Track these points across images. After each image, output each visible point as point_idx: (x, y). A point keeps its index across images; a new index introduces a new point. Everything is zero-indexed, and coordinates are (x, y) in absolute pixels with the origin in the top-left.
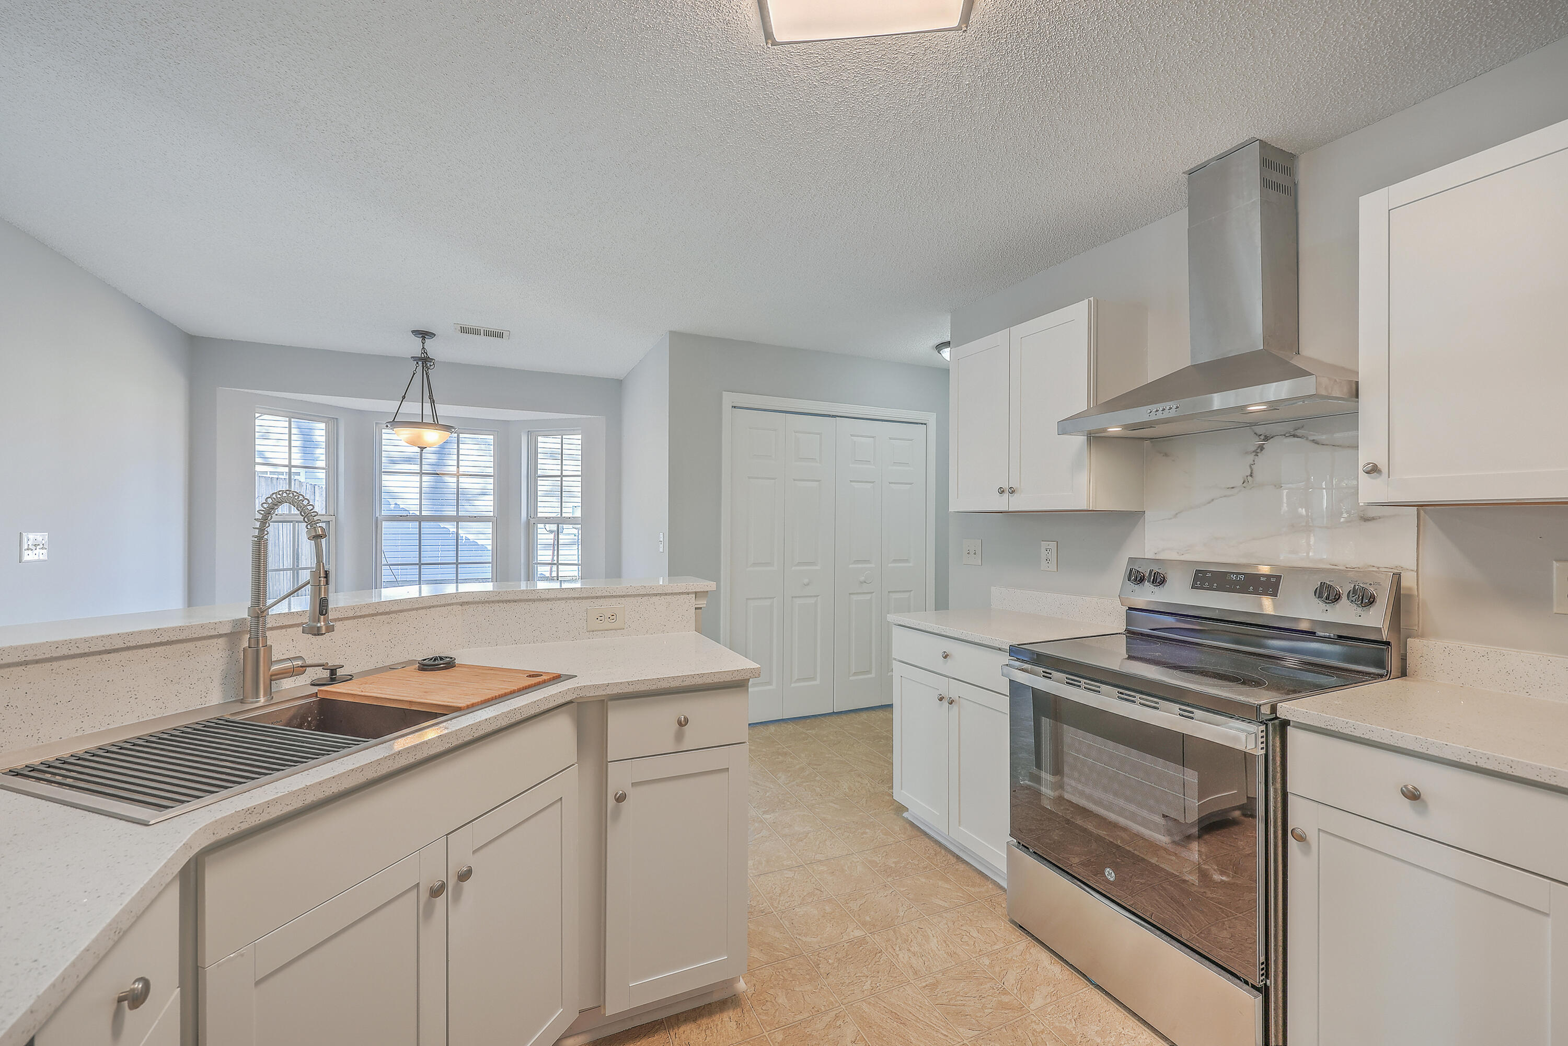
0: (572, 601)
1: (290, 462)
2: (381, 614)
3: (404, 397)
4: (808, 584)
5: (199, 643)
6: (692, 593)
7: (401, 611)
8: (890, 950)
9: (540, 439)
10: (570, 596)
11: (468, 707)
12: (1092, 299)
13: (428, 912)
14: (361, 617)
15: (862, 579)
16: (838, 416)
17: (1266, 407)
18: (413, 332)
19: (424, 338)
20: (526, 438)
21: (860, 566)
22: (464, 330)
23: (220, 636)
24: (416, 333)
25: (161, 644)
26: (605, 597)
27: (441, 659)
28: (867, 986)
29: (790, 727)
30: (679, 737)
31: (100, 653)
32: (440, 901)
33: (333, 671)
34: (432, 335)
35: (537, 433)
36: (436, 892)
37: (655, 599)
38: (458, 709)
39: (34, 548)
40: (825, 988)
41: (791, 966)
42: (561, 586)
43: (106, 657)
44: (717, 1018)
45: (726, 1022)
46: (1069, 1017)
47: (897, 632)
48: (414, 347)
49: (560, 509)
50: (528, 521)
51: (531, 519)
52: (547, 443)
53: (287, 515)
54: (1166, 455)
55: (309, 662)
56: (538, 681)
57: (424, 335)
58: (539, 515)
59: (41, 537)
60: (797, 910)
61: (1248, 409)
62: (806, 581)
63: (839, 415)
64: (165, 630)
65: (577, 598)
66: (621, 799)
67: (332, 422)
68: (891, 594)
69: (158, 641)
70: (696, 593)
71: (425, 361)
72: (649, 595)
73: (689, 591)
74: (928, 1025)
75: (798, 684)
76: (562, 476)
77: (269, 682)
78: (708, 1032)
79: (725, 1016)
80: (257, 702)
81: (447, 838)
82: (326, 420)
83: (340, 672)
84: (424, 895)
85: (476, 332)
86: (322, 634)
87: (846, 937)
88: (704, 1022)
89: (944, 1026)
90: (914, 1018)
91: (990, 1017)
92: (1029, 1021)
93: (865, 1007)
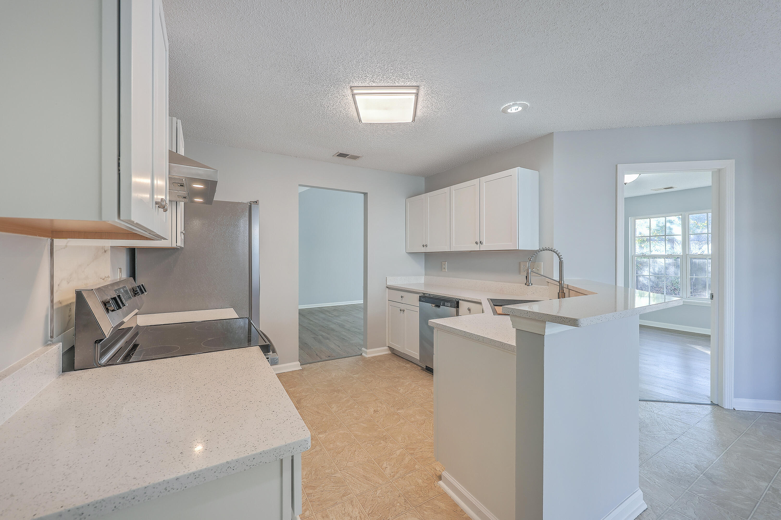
89: (347, 477)
90: (359, 479)
91: (324, 482)
92: (306, 482)
93: (381, 482)
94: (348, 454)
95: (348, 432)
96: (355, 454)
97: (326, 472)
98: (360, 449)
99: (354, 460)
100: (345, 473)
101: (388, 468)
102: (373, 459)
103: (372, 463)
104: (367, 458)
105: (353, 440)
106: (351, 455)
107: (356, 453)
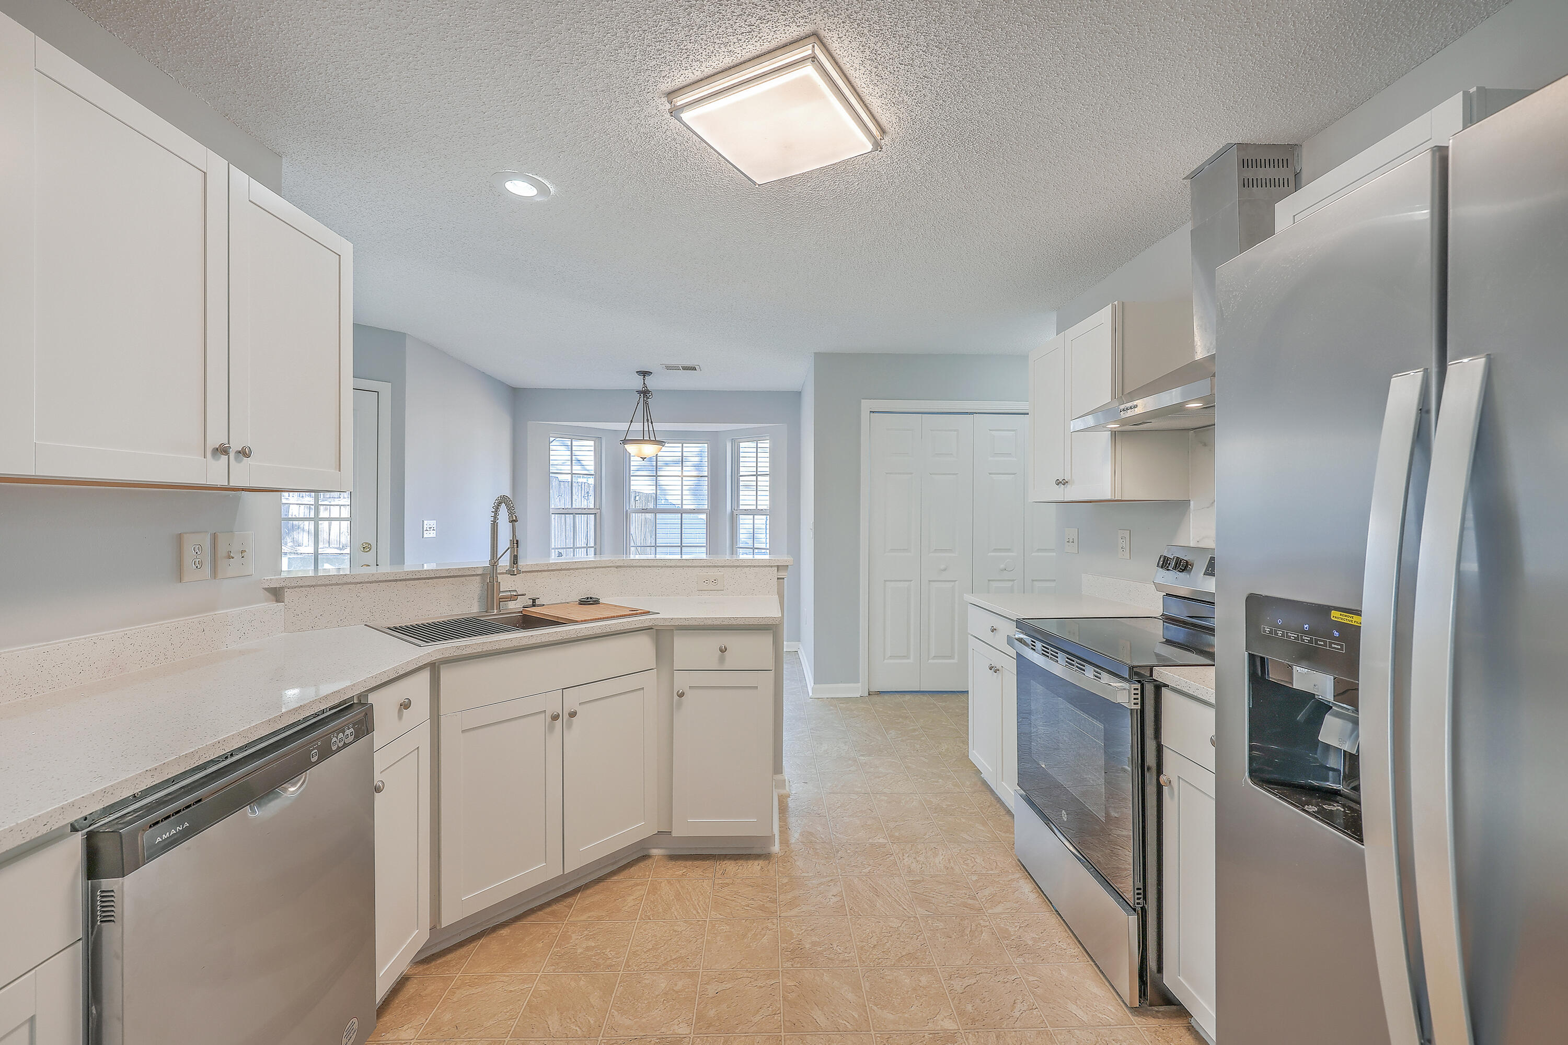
0: (687, 569)
1: (572, 472)
2: (564, 570)
3: (632, 421)
4: (945, 570)
5: (467, 578)
6: (775, 566)
7: (577, 569)
8: (900, 855)
9: (742, 445)
10: (685, 565)
11: (582, 621)
12: (1116, 303)
13: (551, 729)
14: (552, 570)
15: (1002, 566)
16: (976, 413)
17: (1202, 404)
18: (637, 372)
19: (644, 376)
20: (731, 445)
21: (998, 554)
22: (669, 368)
23: (478, 575)
24: (639, 373)
25: (451, 577)
26: (710, 566)
27: (591, 598)
28: (867, 870)
29: (925, 698)
30: (722, 660)
31: (425, 579)
32: (558, 723)
33: (534, 601)
34: (649, 373)
35: (739, 440)
36: (555, 718)
37: (746, 570)
38: (577, 622)
39: (429, 529)
40: (834, 864)
41: (818, 848)
42: (681, 557)
43: (427, 581)
44: (750, 862)
45: (755, 867)
46: (1016, 924)
47: (972, 611)
48: (637, 383)
49: (755, 501)
50: (732, 512)
51: (735, 511)
52: (746, 447)
53: (570, 509)
54: (1205, 445)
55: (519, 593)
56: (635, 613)
57: (644, 374)
58: (741, 507)
59: (433, 523)
60: (845, 818)
61: (1187, 406)
62: (943, 567)
63: (976, 411)
64: (452, 569)
65: (691, 567)
66: (681, 695)
67: (598, 439)
68: (1035, 583)
69: (449, 575)
70: (778, 566)
71: (645, 393)
72: (742, 566)
73: (772, 564)
74: (896, 901)
75: (936, 661)
76: (757, 475)
77: (498, 602)
78: (741, 867)
79: (756, 863)
80: (494, 612)
81: (563, 691)
82: (594, 439)
83: (537, 602)
84: (549, 719)
85: (677, 368)
86: (516, 575)
87: (870, 841)
88: (741, 862)
89: (907, 904)
90: (888, 894)
91: (949, 908)
92: (980, 918)
93: (856, 881)
94: (892, 945)
95: (871, 1008)
96: (877, 938)
97: (942, 924)
98: (862, 948)
99: (885, 928)
100: (909, 911)
101: (832, 894)
102: (849, 917)
103: (854, 912)
104: (858, 922)
105: (869, 976)
106: (886, 941)
107: (874, 941)
